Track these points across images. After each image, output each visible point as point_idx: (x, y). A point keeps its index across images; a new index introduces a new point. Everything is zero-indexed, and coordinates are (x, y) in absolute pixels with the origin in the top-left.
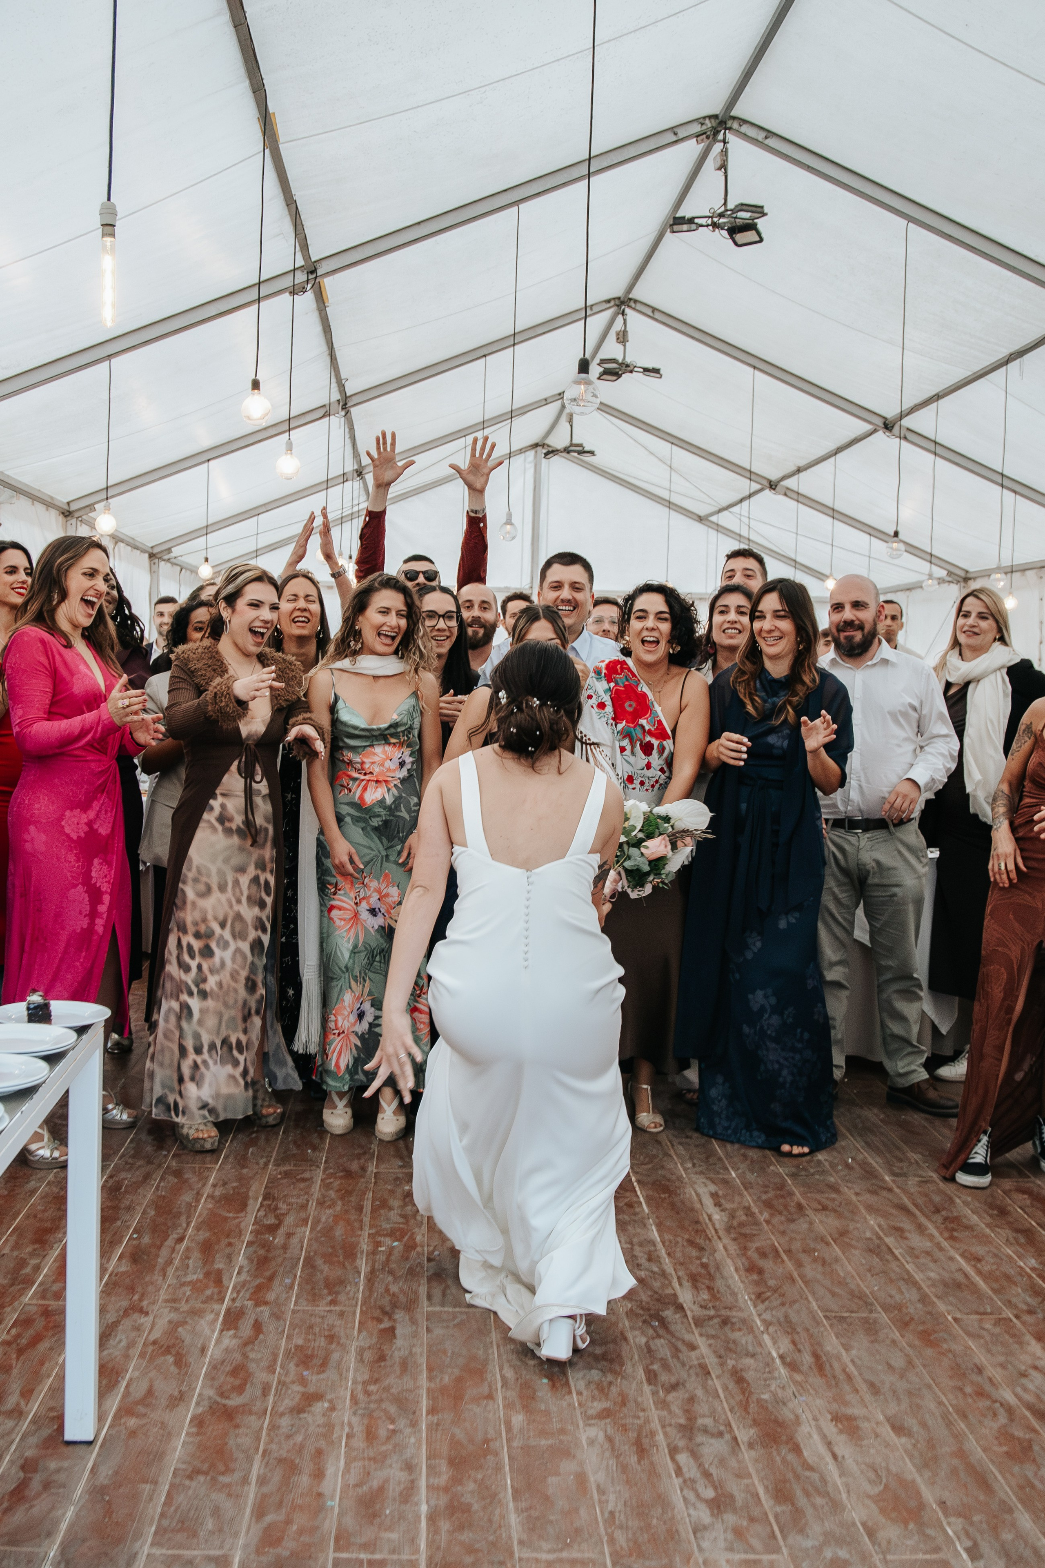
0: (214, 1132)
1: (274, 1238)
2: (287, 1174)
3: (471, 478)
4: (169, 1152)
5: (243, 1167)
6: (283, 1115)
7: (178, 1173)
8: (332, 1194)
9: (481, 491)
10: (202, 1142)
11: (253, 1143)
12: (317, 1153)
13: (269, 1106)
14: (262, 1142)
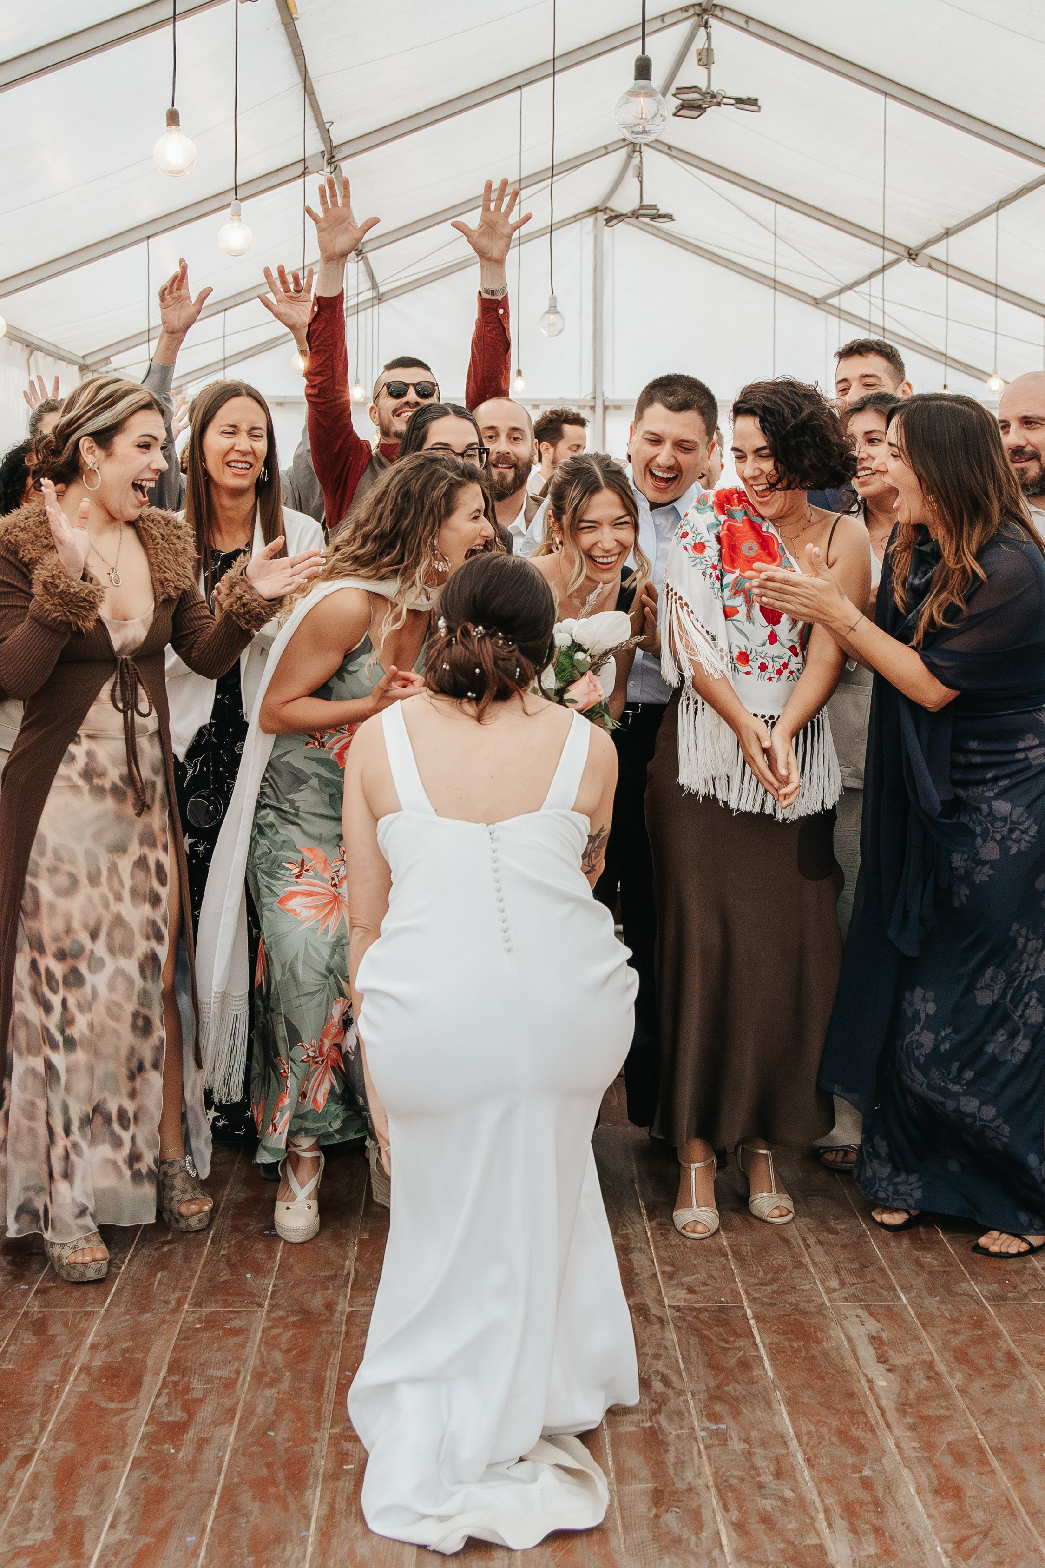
0: (101, 1252)
1: (178, 1451)
2: (210, 1323)
3: (484, 242)
4: (31, 1284)
5: (143, 1311)
6: (213, 1211)
7: (40, 1326)
8: (278, 1357)
9: (500, 262)
10: (81, 1268)
11: (161, 1263)
12: (260, 1281)
13: (191, 1201)
14: (178, 1259)
